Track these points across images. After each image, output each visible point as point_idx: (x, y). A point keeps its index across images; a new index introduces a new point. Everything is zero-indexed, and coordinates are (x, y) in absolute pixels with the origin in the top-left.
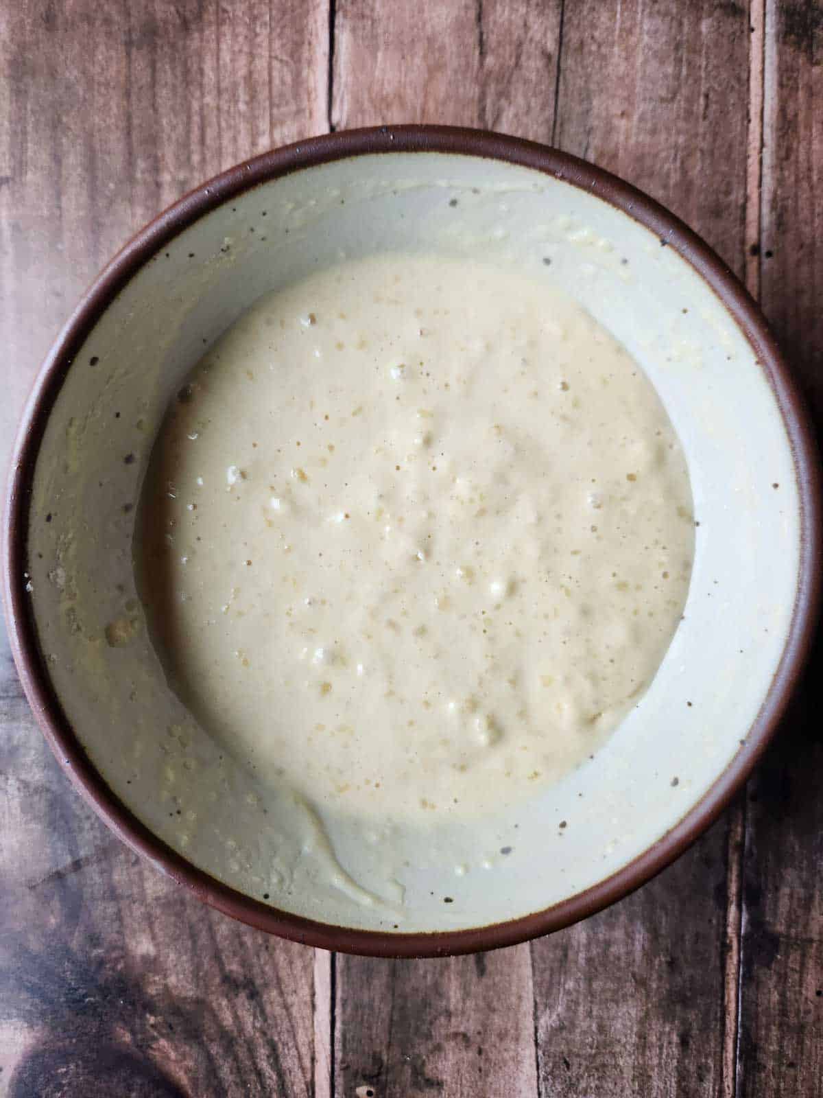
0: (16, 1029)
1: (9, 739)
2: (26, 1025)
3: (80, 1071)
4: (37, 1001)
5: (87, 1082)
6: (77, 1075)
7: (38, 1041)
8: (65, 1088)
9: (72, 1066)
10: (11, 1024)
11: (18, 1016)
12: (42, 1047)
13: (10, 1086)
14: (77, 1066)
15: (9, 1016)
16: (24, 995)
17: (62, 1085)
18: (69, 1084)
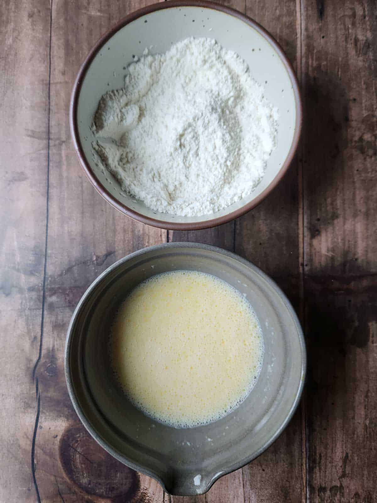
0: (62, 421)
1: (63, 321)
2: (66, 419)
3: (84, 435)
4: (70, 411)
5: (86, 439)
6: (83, 437)
7: (70, 425)
8: (79, 442)
9: (81, 434)
10: (61, 419)
11: (63, 416)
12: (71, 427)
13: (60, 442)
14: (83, 434)
15: (60, 416)
16: (66, 409)
17: (77, 441)
18: (80, 441)
